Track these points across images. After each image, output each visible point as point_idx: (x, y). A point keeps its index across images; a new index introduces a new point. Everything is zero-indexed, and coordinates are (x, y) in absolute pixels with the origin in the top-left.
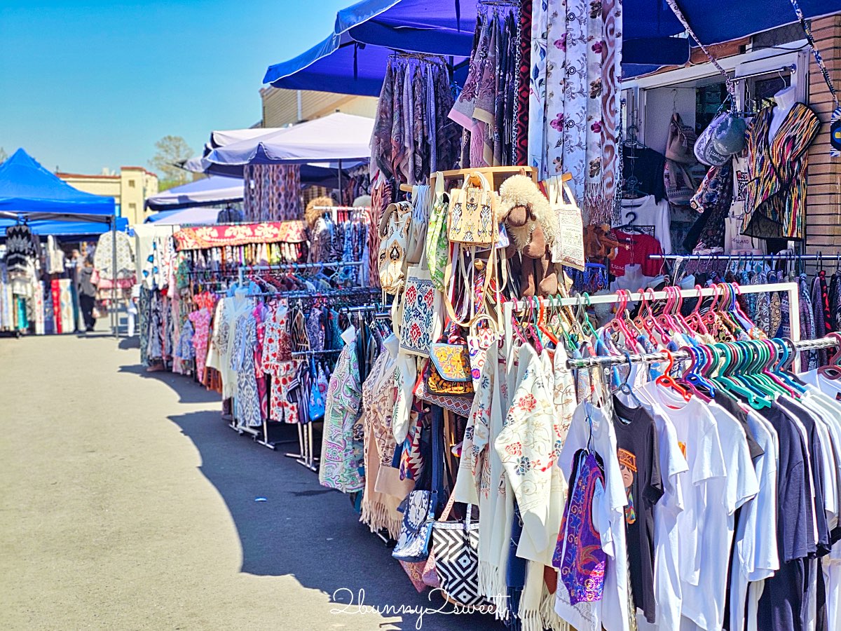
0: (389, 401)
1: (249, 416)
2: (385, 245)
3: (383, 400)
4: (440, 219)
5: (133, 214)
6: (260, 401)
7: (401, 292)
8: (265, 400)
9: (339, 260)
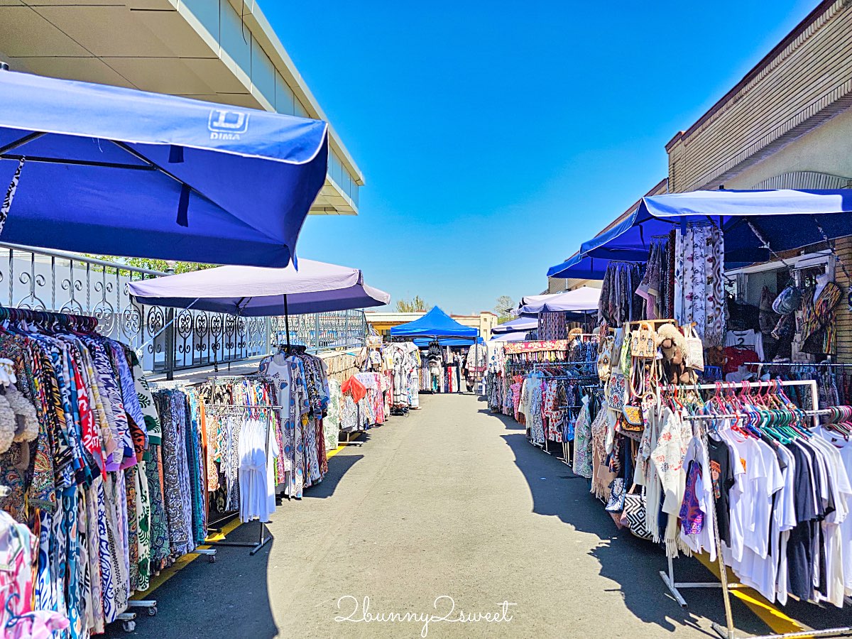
0: (604, 433)
1: (538, 438)
2: (601, 357)
3: (602, 432)
4: (628, 345)
5: (485, 335)
6: (544, 430)
7: (609, 379)
8: (546, 430)
9: (584, 361)
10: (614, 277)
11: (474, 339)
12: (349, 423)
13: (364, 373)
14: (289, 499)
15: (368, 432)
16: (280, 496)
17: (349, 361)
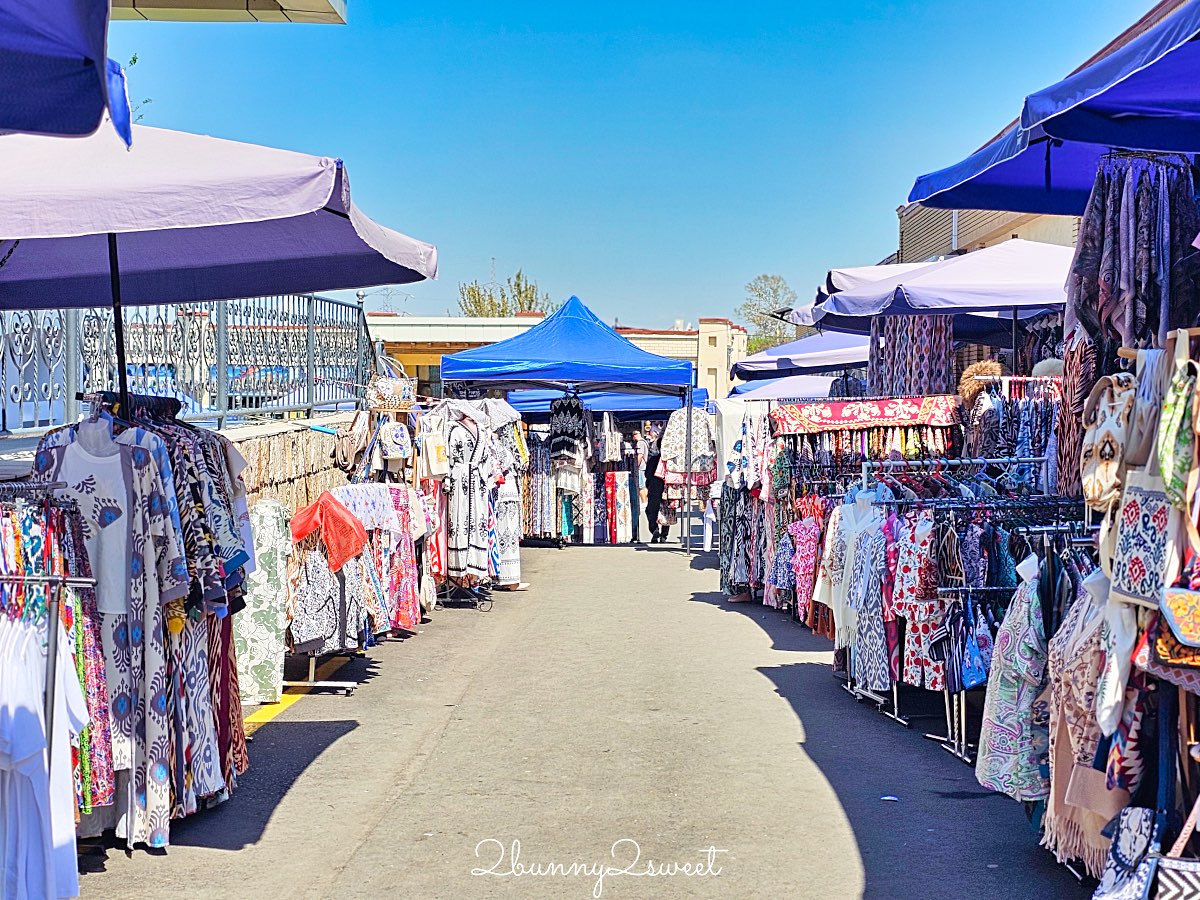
0: (1090, 670)
1: (872, 676)
2: (1093, 438)
3: (1082, 667)
4: (1182, 401)
6: (889, 655)
7: (1116, 507)
8: (896, 653)
9: (1011, 454)
10: (1117, 202)
11: (681, 393)
12: (314, 627)
13: (359, 486)
14: (129, 852)
15: (370, 653)
17: (316, 450)
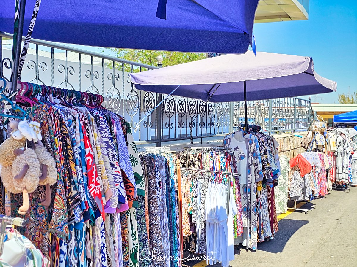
13: (309, 153)
14: (247, 250)
15: (312, 202)
16: (238, 247)
17: (296, 142)
